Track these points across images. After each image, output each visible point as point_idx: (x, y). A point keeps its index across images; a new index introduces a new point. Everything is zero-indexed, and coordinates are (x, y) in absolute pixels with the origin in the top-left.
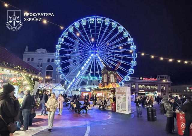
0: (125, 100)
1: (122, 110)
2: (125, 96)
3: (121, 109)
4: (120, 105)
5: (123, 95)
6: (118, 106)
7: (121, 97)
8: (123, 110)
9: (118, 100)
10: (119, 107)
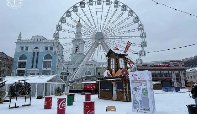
0: (147, 93)
1: (142, 108)
2: (145, 87)
3: (140, 108)
4: (139, 102)
5: (143, 85)
6: (135, 102)
7: (140, 87)
8: (144, 109)
9: (135, 92)
10: (137, 105)
